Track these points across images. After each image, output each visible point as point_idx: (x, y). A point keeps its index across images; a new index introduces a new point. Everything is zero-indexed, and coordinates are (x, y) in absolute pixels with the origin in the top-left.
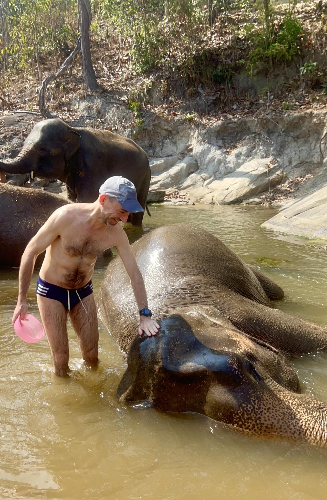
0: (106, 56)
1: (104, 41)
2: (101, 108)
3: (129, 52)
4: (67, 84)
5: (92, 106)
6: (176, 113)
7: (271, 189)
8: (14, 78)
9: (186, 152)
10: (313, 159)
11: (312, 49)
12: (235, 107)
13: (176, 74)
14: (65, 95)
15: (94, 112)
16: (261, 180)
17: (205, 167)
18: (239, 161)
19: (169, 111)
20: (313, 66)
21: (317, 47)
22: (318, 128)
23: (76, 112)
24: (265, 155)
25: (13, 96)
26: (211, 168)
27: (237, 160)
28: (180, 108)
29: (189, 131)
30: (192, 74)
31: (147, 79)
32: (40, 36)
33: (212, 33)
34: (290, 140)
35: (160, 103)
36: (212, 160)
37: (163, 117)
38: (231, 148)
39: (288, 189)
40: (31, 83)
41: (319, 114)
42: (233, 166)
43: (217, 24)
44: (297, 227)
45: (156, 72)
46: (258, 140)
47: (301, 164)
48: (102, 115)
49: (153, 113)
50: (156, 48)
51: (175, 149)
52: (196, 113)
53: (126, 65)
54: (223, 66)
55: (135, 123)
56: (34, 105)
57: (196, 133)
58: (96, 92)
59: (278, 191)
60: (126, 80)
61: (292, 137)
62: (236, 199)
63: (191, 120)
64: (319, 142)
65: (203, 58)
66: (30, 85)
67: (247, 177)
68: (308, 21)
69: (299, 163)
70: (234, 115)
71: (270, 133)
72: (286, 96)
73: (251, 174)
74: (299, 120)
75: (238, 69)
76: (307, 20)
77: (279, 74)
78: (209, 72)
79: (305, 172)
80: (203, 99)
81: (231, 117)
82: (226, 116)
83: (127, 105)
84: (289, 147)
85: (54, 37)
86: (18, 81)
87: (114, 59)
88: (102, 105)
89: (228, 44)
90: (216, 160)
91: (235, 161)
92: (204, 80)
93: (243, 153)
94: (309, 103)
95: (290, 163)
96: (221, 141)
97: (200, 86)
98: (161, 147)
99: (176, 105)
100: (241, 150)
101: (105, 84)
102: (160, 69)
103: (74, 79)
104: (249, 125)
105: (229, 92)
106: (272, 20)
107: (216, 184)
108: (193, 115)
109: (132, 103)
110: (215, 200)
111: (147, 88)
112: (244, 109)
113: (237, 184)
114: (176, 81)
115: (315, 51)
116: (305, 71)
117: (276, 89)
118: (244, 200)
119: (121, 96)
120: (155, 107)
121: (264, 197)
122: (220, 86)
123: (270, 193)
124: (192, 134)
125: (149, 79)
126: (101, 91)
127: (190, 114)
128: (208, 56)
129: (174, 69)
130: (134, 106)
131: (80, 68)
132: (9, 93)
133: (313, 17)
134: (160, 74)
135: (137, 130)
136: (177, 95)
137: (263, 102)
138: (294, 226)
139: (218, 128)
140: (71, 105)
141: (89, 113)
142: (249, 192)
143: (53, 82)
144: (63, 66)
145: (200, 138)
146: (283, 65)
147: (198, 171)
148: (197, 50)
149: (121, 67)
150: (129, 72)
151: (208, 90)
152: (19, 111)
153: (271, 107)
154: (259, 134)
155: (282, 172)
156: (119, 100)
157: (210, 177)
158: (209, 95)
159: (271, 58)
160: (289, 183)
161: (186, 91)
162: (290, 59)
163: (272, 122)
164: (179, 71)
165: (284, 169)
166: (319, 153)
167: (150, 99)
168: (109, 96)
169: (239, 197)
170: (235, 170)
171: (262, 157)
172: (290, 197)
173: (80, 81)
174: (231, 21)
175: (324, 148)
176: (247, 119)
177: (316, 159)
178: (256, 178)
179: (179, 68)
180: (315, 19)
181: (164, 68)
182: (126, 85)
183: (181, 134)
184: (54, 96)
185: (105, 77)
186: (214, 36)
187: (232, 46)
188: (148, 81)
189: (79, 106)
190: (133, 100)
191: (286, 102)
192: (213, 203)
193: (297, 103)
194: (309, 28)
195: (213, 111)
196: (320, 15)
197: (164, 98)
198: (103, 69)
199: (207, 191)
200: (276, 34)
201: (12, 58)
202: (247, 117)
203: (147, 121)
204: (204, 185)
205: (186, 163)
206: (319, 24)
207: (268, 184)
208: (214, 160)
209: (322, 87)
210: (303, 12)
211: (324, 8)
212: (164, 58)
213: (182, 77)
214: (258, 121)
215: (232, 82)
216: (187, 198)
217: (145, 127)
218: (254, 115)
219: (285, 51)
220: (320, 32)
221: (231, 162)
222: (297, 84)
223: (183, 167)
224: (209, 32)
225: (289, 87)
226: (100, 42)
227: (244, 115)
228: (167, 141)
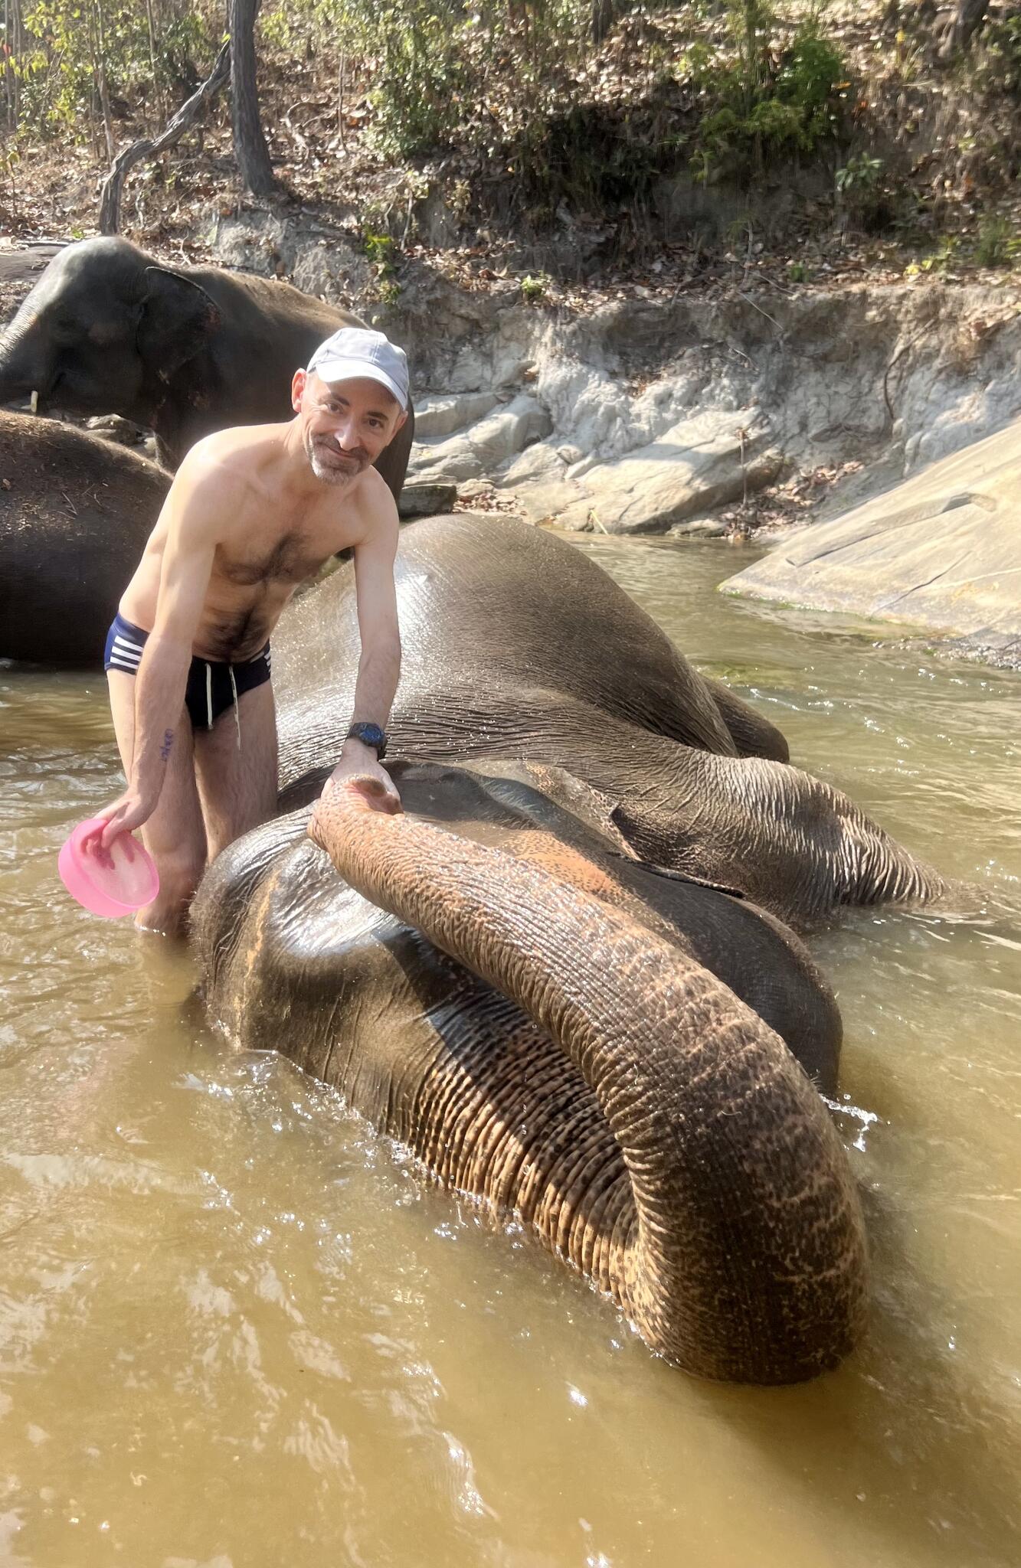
0: (302, 104)
1: (299, 68)
2: (282, 245)
3: (367, 97)
4: (188, 174)
5: (257, 239)
6: (495, 273)
7: (749, 498)
8: (35, 150)
9: (519, 383)
10: (865, 420)
11: (871, 125)
12: (657, 267)
13: (497, 165)
14: (181, 204)
15: (260, 255)
16: (723, 471)
17: (570, 426)
18: (665, 415)
19: (475, 267)
20: (872, 167)
21: (884, 122)
22: (882, 335)
23: (210, 253)
24: (735, 404)
25: (28, 199)
26: (586, 431)
27: (660, 413)
28: (504, 262)
29: (529, 326)
30: (541, 169)
31: (417, 173)
32: (113, 34)
33: (601, 65)
34: (803, 366)
35: (451, 242)
36: (590, 409)
37: (457, 280)
38: (643, 378)
39: (797, 499)
40: (85, 167)
41: (884, 298)
42: (647, 428)
43: (615, 40)
44: (823, 589)
45: (444, 157)
46: (716, 360)
47: (834, 430)
48: (285, 266)
49: (430, 268)
50: (444, 93)
51: (488, 374)
52: (550, 277)
53: (359, 134)
54: (629, 152)
55: (377, 292)
56: (90, 228)
57: (549, 332)
58: (271, 200)
59: (767, 503)
60: (357, 174)
61: (811, 357)
62: (654, 519)
63: (534, 294)
64: (883, 373)
65: (574, 126)
66: (80, 173)
67: (684, 460)
68: (860, 48)
69: (826, 431)
70: (653, 288)
71: (751, 342)
72: (797, 247)
73: (697, 453)
74: (831, 312)
75: (670, 162)
76: (857, 45)
77: (778, 187)
78: (589, 166)
79: (841, 454)
80: (571, 239)
81: (646, 293)
82: (632, 289)
83: (357, 242)
84: (800, 385)
85: (156, 43)
86: (47, 159)
87: (325, 116)
88: (286, 238)
89: (642, 95)
90: (602, 410)
91: (653, 414)
92: (574, 186)
93: (677, 394)
94: (857, 267)
95: (804, 426)
96: (617, 358)
97: (562, 204)
98: (449, 365)
99: (493, 251)
100: (670, 384)
101: (297, 180)
102: (452, 150)
103: (206, 160)
104: (695, 317)
105: (643, 225)
106: (765, 40)
107: (598, 476)
108: (539, 282)
109: (370, 238)
110: (597, 520)
111: (414, 198)
112: (683, 274)
113: (660, 478)
114: (498, 184)
115: (876, 131)
116: (849, 181)
117: (771, 227)
118: (677, 522)
119: (340, 218)
120: (437, 252)
121: (730, 515)
122: (618, 206)
123: (747, 508)
124: (537, 333)
125: (421, 174)
126: (283, 198)
127: (534, 277)
128: (586, 121)
129: (491, 150)
130: (375, 246)
131: (227, 135)
132: (17, 191)
133: (873, 38)
134: (454, 163)
135: (384, 311)
136: (496, 223)
137: (734, 259)
138: (813, 588)
139: (610, 322)
140: (195, 232)
141: (247, 259)
142: (690, 500)
143: (147, 167)
144: (176, 121)
145: (559, 345)
146: (790, 162)
147: (551, 438)
148: (558, 106)
149: (344, 138)
150: (366, 153)
151: (584, 216)
152: (43, 240)
153: (757, 274)
154: (720, 345)
155: (782, 453)
156: (333, 227)
157: (584, 456)
158: (586, 230)
159: (758, 141)
160: (798, 483)
161: (522, 214)
162: (811, 147)
163: (759, 314)
164: (506, 158)
165: (787, 442)
166: (883, 405)
167: (422, 230)
168: (305, 215)
169: (663, 515)
170: (652, 440)
171: (729, 408)
172: (801, 519)
173: (225, 167)
174: (652, 34)
175: (897, 389)
176: (691, 302)
177: (873, 420)
178: (709, 465)
179: (505, 151)
180: (879, 45)
181: (464, 149)
182: (357, 188)
183: (507, 332)
184: (147, 204)
185: (297, 164)
186: (605, 71)
187: (655, 102)
188: (417, 180)
189: (218, 236)
190: (375, 230)
191: (797, 261)
192: (588, 528)
193: (826, 266)
194: (863, 68)
195: (597, 274)
196: (892, 36)
197: (461, 230)
198: (292, 141)
199: (572, 493)
200: (773, 76)
201: (29, 91)
202: (689, 294)
203: (412, 290)
204: (567, 477)
205: (516, 413)
206: (890, 59)
207: (741, 481)
208: (595, 410)
209: (893, 227)
210: (846, 24)
211: (903, 17)
212: (467, 121)
213: (512, 175)
214: (718, 308)
215: (651, 199)
216: (518, 511)
217: (406, 307)
218: (710, 293)
219: (796, 124)
220: (891, 79)
221: (644, 416)
222: (827, 214)
223: (510, 424)
224: (593, 62)
225: (806, 223)
226: (289, 67)
227: (682, 290)
228: (466, 349)
